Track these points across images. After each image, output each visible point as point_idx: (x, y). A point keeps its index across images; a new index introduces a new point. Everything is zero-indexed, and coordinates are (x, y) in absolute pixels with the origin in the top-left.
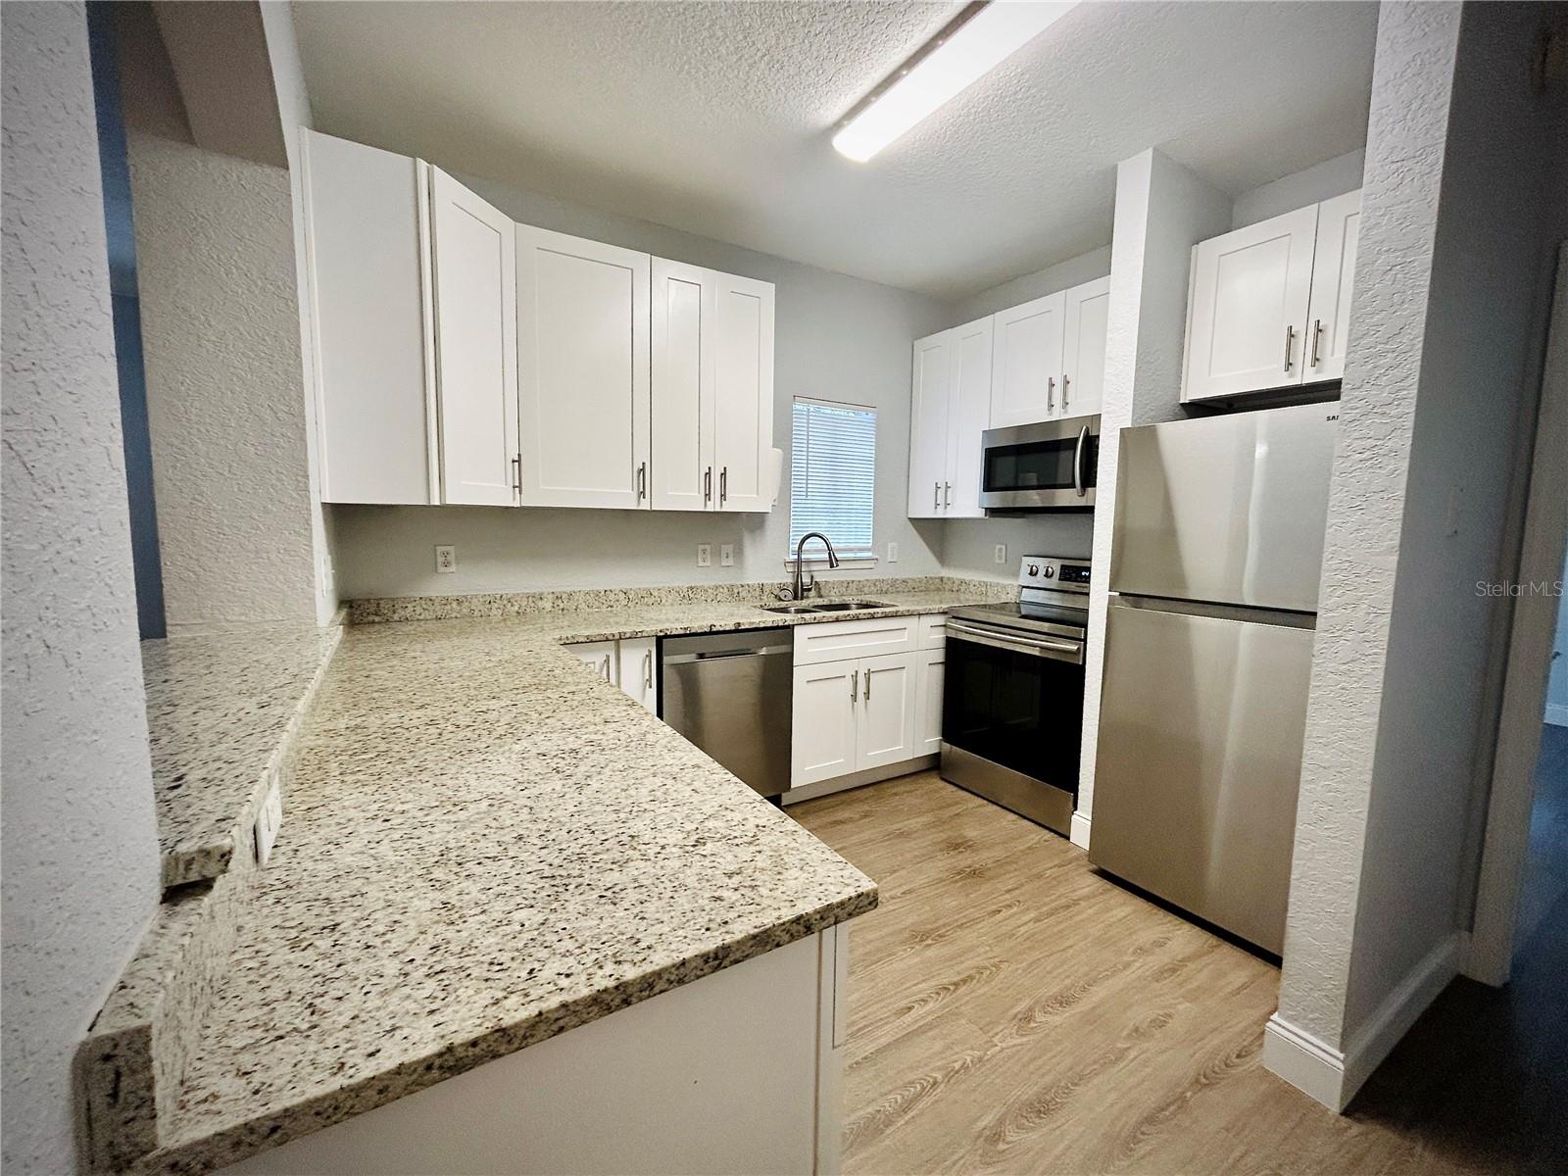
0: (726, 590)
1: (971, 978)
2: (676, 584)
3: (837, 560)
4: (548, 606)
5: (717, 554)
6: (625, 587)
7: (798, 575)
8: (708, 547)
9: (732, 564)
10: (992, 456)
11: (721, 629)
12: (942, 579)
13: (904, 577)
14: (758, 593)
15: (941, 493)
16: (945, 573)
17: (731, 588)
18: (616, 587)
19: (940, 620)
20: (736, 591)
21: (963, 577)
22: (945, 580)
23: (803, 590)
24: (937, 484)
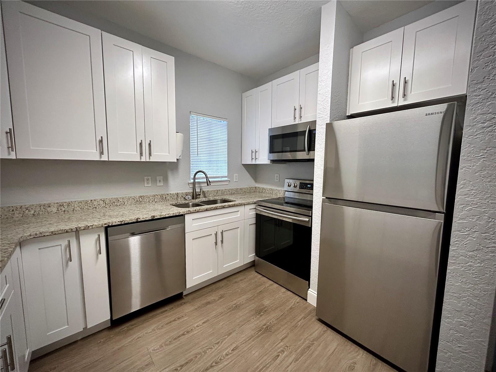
0: (159, 197)
2: (132, 195)
3: (210, 182)
4: (55, 210)
5: (154, 181)
7: (194, 188)
8: (150, 178)
9: (162, 185)
10: (273, 139)
11: (143, 220)
12: (256, 187)
13: (241, 188)
14: (175, 197)
15: (254, 154)
16: (257, 185)
17: (162, 196)
18: (98, 198)
19: (253, 206)
20: (164, 197)
21: (264, 187)
22: (257, 188)
23: (196, 195)
24: (252, 150)
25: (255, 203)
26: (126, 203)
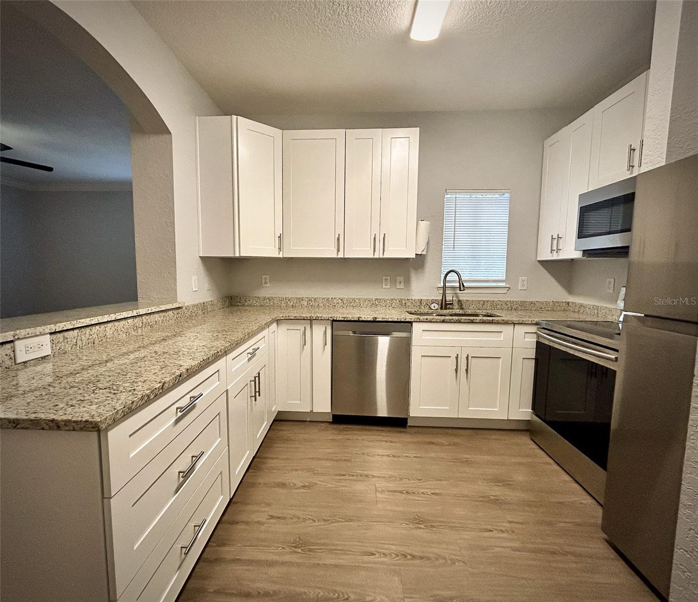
0: (398, 301)
1: (429, 559)
2: (370, 297)
3: (463, 286)
4: (306, 304)
5: (394, 282)
6: (341, 297)
7: (444, 294)
8: (388, 278)
9: (403, 287)
11: (365, 320)
12: (568, 303)
13: (532, 300)
14: (418, 304)
15: (555, 242)
16: (571, 299)
17: (401, 301)
18: (338, 297)
19: (533, 329)
20: (404, 302)
21: (583, 302)
22: (570, 304)
23: (446, 304)
24: (552, 236)
25: (536, 324)
26: (362, 305)
